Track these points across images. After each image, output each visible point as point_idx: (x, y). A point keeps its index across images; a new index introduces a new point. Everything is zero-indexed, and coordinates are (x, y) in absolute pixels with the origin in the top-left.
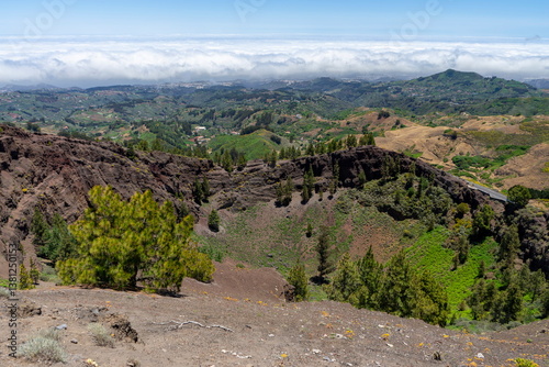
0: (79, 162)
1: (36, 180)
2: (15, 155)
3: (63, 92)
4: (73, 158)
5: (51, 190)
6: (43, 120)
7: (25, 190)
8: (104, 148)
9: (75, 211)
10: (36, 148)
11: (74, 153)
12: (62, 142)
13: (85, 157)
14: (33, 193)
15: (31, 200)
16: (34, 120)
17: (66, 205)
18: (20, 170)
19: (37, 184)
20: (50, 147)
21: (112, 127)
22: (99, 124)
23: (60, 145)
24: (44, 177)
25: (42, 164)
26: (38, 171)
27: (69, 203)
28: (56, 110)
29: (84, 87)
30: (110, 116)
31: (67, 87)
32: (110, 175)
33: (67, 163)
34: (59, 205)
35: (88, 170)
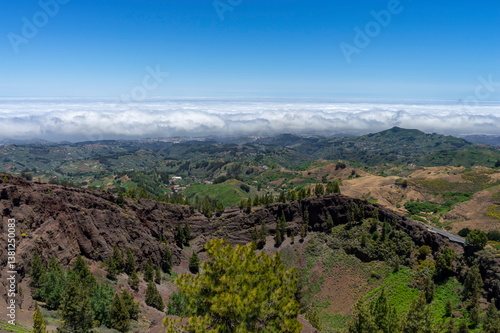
0: (74, 209)
1: (34, 225)
2: (17, 203)
3: (54, 146)
4: (69, 205)
5: (47, 235)
6: (35, 170)
7: (24, 234)
8: (97, 196)
9: (68, 255)
10: (36, 196)
11: (70, 201)
12: (59, 190)
13: (80, 204)
14: (31, 238)
15: (29, 244)
16: (27, 170)
17: (60, 249)
18: (21, 216)
19: (35, 229)
20: (49, 195)
21: (98, 176)
22: (86, 174)
23: (58, 193)
24: (42, 222)
25: (40, 211)
26: (37, 217)
27: (63, 247)
28: (47, 162)
29: (74, 141)
30: (96, 167)
31: (58, 141)
32: (101, 220)
33: (63, 209)
34: (53, 249)
35: (82, 216)
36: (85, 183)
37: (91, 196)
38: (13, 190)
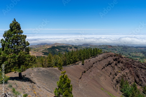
0: (134, 67)
1: (122, 70)
2: (119, 62)
3: (129, 47)
4: (133, 66)
5: (126, 73)
6: (123, 53)
7: (119, 72)
9: (131, 81)
10: (124, 61)
11: (134, 65)
12: (131, 61)
13: (137, 66)
14: (121, 73)
15: (120, 75)
16: (121, 53)
17: (129, 78)
18: (119, 66)
19: (123, 71)
20: (128, 62)
21: (141, 58)
22: (138, 57)
24: (125, 69)
25: (125, 66)
26: (123, 67)
27: (130, 78)
28: (126, 51)
30: (141, 55)
31: (130, 46)
32: (143, 73)
33: (131, 67)
34: (127, 78)
35: (137, 70)
36: (137, 60)
37: (141, 64)
38: (118, 59)
